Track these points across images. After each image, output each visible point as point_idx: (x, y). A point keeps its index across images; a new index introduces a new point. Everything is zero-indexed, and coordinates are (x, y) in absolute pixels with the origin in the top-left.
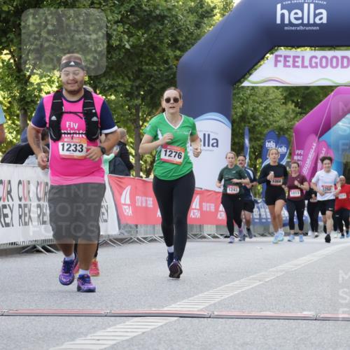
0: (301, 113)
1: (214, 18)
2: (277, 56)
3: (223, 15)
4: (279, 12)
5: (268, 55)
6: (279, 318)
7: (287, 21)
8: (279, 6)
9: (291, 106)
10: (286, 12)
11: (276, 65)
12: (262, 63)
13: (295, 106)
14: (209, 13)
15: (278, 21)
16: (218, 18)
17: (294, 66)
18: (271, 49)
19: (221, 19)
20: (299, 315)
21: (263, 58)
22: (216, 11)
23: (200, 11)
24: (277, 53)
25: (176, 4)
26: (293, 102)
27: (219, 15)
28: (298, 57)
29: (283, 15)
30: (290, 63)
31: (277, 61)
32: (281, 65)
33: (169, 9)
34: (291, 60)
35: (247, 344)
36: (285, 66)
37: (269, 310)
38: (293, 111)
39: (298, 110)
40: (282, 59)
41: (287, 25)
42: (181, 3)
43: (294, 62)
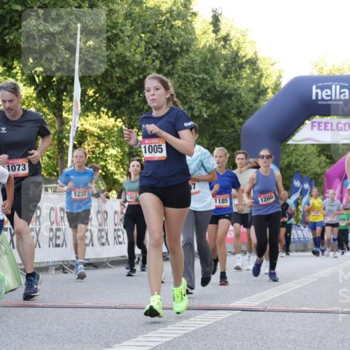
0: (330, 163)
1: (268, 95)
2: (313, 123)
3: (274, 93)
4: (314, 90)
5: (306, 121)
6: (314, 312)
7: (320, 98)
8: (314, 87)
9: (323, 158)
10: (319, 91)
11: (312, 129)
12: (302, 127)
13: (327, 158)
14: (264, 92)
15: (314, 97)
16: (270, 95)
17: (325, 129)
18: (308, 118)
19: (272, 96)
20: (329, 309)
21: (303, 123)
22: (269, 91)
23: (258, 90)
24: (313, 120)
25: (240, 86)
26: (324, 155)
27: (271, 93)
28: (328, 123)
29: (317, 93)
30: (323, 127)
31: (313, 126)
32: (316, 128)
33: (235, 90)
34: (323, 125)
35: (290, 330)
36: (319, 129)
37: (307, 306)
38: (325, 161)
39: (328, 160)
40: (316, 124)
41: (320, 100)
42: (244, 85)
43: (325, 126)
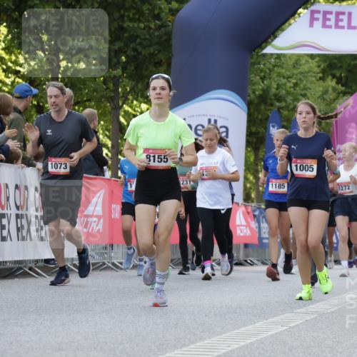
0: (345, 93)
2: (313, 12)
5: (301, 10)
9: (331, 83)
11: (311, 25)
12: (292, 21)
13: (337, 83)
17: (337, 26)
18: (305, 2)
21: (293, 14)
24: (313, 8)
26: (334, 76)
28: (343, 13)
30: (332, 23)
31: (313, 20)
32: (318, 24)
34: (332, 17)
36: (324, 26)
38: (334, 89)
39: (340, 88)
40: (320, 16)
43: (337, 20)
